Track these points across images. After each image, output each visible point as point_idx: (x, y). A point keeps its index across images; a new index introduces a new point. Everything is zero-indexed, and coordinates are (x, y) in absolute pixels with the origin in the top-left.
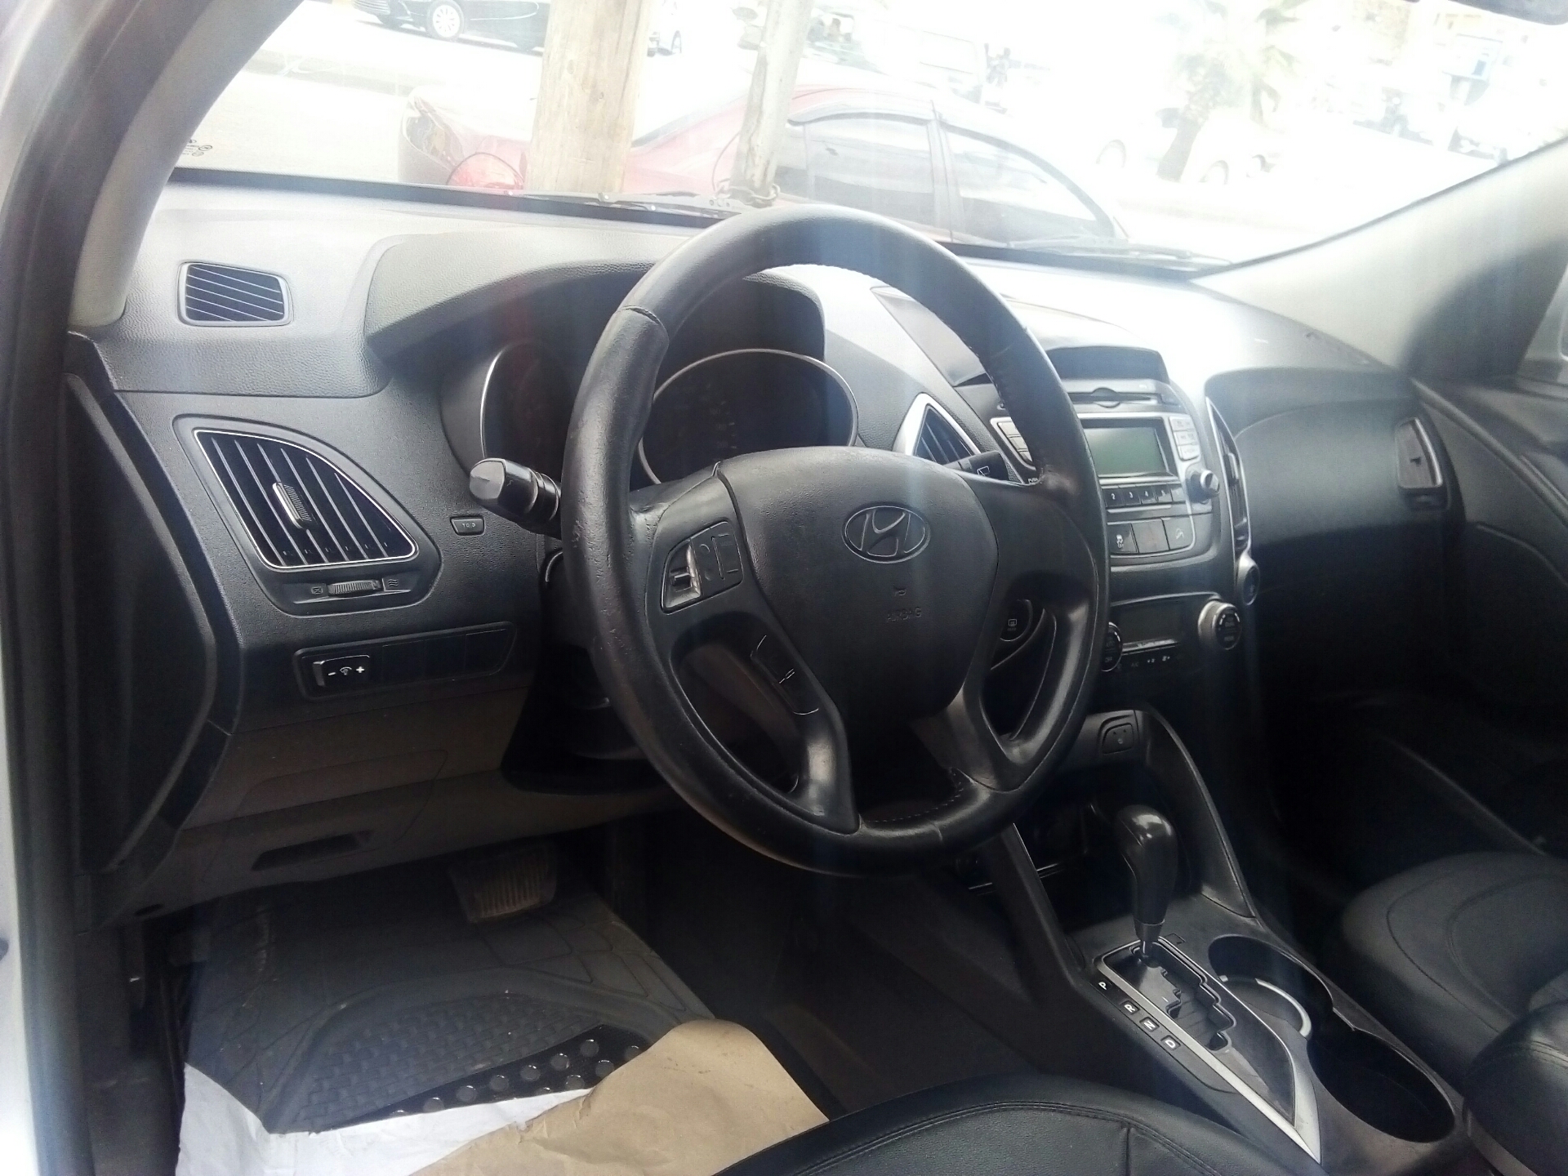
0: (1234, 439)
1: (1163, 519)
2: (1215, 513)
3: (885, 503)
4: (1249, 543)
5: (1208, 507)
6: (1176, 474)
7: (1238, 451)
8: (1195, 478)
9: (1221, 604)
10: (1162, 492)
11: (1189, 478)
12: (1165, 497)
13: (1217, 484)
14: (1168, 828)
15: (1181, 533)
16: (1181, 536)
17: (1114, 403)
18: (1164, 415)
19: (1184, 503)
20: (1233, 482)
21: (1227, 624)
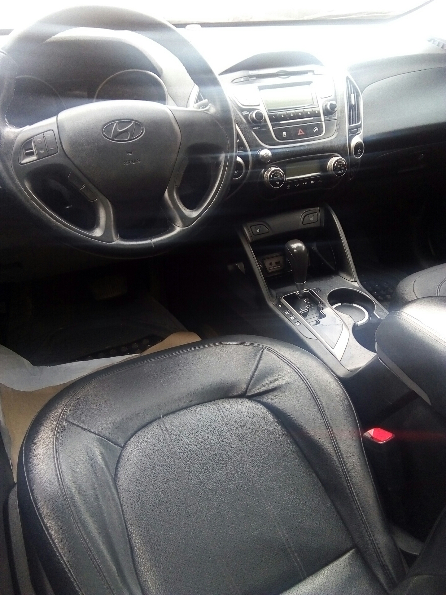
3: (122, 119)
9: (337, 158)
11: (324, 105)
14: (304, 248)
16: (317, 130)
17: (288, 76)
21: (338, 166)
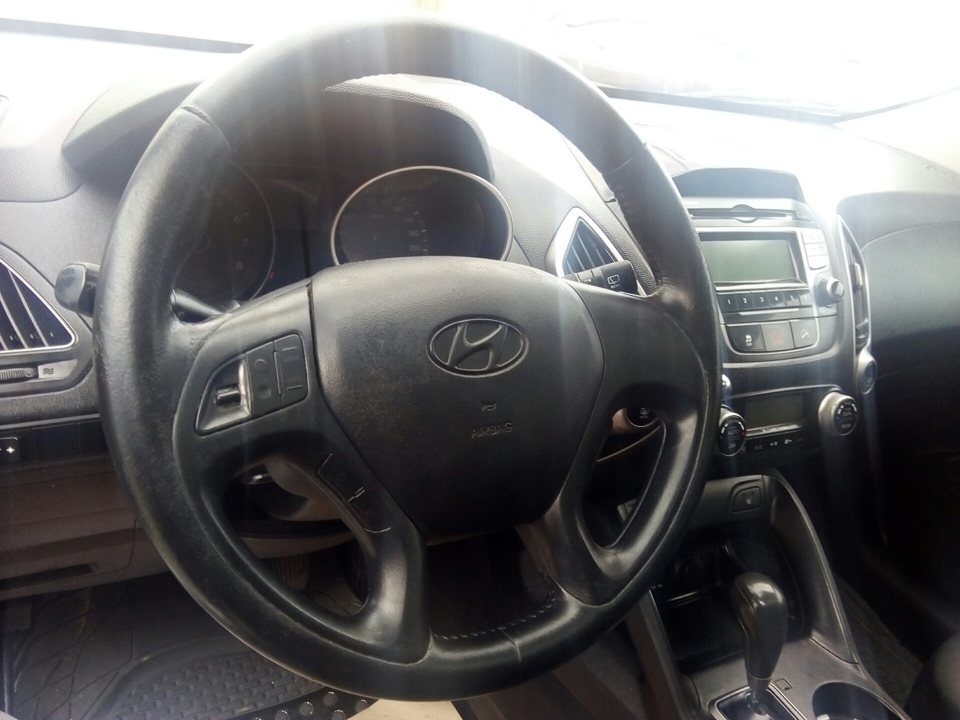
0: (860, 251)
1: (791, 321)
2: (839, 316)
4: (869, 341)
5: (832, 311)
6: (806, 282)
7: (864, 262)
8: (823, 284)
9: (841, 395)
10: (791, 297)
11: (817, 285)
12: (794, 301)
13: (842, 292)
15: (807, 333)
16: (807, 335)
17: (752, 218)
18: (798, 230)
19: (810, 306)
20: (856, 288)
21: (845, 414)
